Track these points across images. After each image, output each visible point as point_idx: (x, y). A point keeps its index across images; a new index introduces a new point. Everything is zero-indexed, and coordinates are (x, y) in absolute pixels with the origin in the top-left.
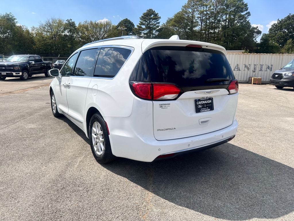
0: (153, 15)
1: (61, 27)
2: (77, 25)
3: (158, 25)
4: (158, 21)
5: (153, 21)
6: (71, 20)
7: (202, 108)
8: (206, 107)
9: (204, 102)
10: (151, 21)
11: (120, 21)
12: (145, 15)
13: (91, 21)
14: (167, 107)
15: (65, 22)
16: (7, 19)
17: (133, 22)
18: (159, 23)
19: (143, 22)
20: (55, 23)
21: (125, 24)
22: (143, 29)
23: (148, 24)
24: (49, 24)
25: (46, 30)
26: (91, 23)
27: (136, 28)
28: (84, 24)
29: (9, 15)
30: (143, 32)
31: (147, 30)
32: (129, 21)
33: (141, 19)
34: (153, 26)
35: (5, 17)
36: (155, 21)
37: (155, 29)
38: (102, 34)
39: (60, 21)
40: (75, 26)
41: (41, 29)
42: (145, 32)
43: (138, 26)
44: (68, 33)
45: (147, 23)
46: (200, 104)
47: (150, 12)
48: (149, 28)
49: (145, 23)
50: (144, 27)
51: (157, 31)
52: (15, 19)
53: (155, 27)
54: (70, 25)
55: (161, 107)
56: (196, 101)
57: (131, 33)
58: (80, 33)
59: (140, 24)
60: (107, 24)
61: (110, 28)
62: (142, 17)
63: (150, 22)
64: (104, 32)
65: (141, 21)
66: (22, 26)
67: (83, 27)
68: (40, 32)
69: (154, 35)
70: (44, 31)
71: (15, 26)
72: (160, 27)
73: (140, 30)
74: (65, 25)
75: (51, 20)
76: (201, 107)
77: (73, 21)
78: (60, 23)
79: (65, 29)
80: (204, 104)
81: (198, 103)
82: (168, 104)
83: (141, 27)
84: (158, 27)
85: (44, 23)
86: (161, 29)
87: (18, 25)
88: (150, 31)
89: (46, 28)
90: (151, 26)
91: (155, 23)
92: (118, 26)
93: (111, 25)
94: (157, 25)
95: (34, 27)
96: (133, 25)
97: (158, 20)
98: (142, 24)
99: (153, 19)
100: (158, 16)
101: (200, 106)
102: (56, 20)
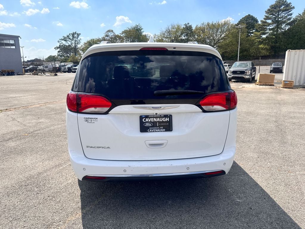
0: (283, 6)
1: (179, 32)
2: (194, 28)
3: (290, 17)
4: (290, 13)
5: (283, 12)
6: (189, 23)
7: (151, 127)
8: (159, 126)
9: (155, 120)
10: (280, 13)
11: (241, 18)
12: (273, 8)
13: (208, 23)
14: (94, 122)
15: (183, 26)
16: (136, 29)
17: (256, 18)
18: (291, 14)
19: (270, 16)
20: (174, 29)
21: (247, 21)
22: (269, 24)
23: (275, 18)
24: (168, 31)
25: (165, 36)
26: (208, 24)
27: (260, 24)
28: (201, 26)
29: (138, 26)
30: (268, 27)
31: (274, 25)
32: (252, 17)
33: (267, 12)
34: (283, 19)
35: (135, 28)
36: (286, 13)
37: (284, 22)
38: (219, 35)
39: (178, 26)
40: (192, 30)
41: (161, 35)
42: (271, 28)
43: (262, 21)
44: (185, 37)
45: (274, 16)
46: (149, 122)
47: (280, 2)
48: (278, 22)
49: (272, 17)
50: (269, 21)
51: (288, 24)
52: (142, 29)
53: (285, 20)
54: (187, 29)
55: (86, 121)
56: (141, 118)
57: (254, 31)
58: (196, 36)
59: (265, 19)
60: (224, 23)
61: (228, 27)
62: (269, 10)
63: (278, 15)
64: (221, 33)
65: (266, 15)
66: (146, 34)
67: (199, 30)
68: (160, 38)
69: (283, 30)
70: (164, 37)
71: (141, 35)
72: (292, 20)
73: (265, 26)
74: (182, 30)
75: (170, 26)
76: (150, 125)
77: (190, 24)
78: (178, 28)
79: (182, 34)
80: (157, 122)
81: (145, 120)
82: (94, 118)
83: (266, 22)
84: (290, 19)
85: (164, 30)
86: (294, 21)
87: (144, 34)
88: (277, 26)
89: (166, 34)
90: (279, 19)
91: (285, 16)
92: (238, 24)
93: (229, 24)
94: (288, 17)
95: (155, 35)
96: (257, 21)
97: (290, 11)
98: (267, 18)
99: (283, 11)
100: (291, 6)
101: (147, 125)
102: (175, 26)
